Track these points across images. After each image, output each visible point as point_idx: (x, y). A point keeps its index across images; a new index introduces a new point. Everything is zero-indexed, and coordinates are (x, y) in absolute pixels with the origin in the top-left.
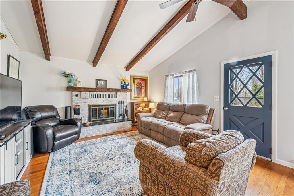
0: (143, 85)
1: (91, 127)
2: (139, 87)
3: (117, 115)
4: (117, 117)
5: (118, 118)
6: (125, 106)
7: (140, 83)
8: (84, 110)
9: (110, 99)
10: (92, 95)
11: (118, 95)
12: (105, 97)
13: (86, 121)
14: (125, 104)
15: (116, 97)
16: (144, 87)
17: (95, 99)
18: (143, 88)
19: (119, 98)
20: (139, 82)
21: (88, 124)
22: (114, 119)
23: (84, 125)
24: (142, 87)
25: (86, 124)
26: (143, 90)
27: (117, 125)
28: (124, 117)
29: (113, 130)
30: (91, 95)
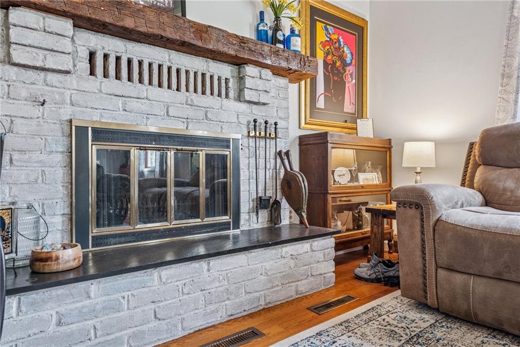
0: (349, 56)
1: (94, 287)
2: (334, 63)
3: (246, 205)
4: (244, 217)
5: (249, 220)
6: (280, 153)
7: (339, 41)
8: (36, 156)
9: (208, 101)
10: (92, 55)
11: (249, 82)
12: (174, 86)
13: (48, 241)
14: (282, 146)
15: (240, 98)
16: (351, 70)
17: (112, 85)
18: (348, 68)
19: (249, 102)
20: (335, 37)
21: (74, 264)
22: (226, 226)
23: (34, 273)
24: (345, 64)
25: (54, 267)
26: (350, 84)
27: (268, 265)
28: (275, 218)
29: (244, 297)
30: (84, 54)
